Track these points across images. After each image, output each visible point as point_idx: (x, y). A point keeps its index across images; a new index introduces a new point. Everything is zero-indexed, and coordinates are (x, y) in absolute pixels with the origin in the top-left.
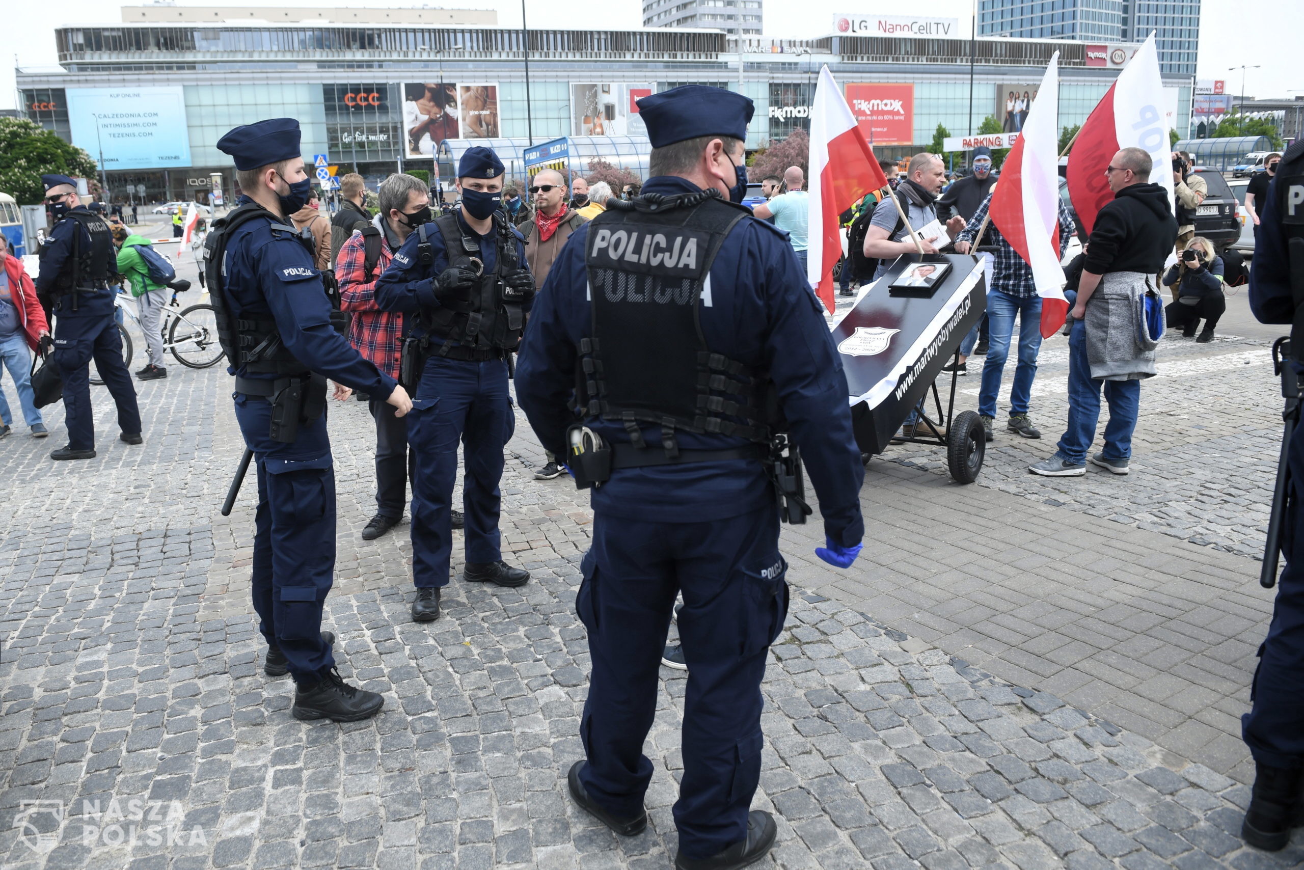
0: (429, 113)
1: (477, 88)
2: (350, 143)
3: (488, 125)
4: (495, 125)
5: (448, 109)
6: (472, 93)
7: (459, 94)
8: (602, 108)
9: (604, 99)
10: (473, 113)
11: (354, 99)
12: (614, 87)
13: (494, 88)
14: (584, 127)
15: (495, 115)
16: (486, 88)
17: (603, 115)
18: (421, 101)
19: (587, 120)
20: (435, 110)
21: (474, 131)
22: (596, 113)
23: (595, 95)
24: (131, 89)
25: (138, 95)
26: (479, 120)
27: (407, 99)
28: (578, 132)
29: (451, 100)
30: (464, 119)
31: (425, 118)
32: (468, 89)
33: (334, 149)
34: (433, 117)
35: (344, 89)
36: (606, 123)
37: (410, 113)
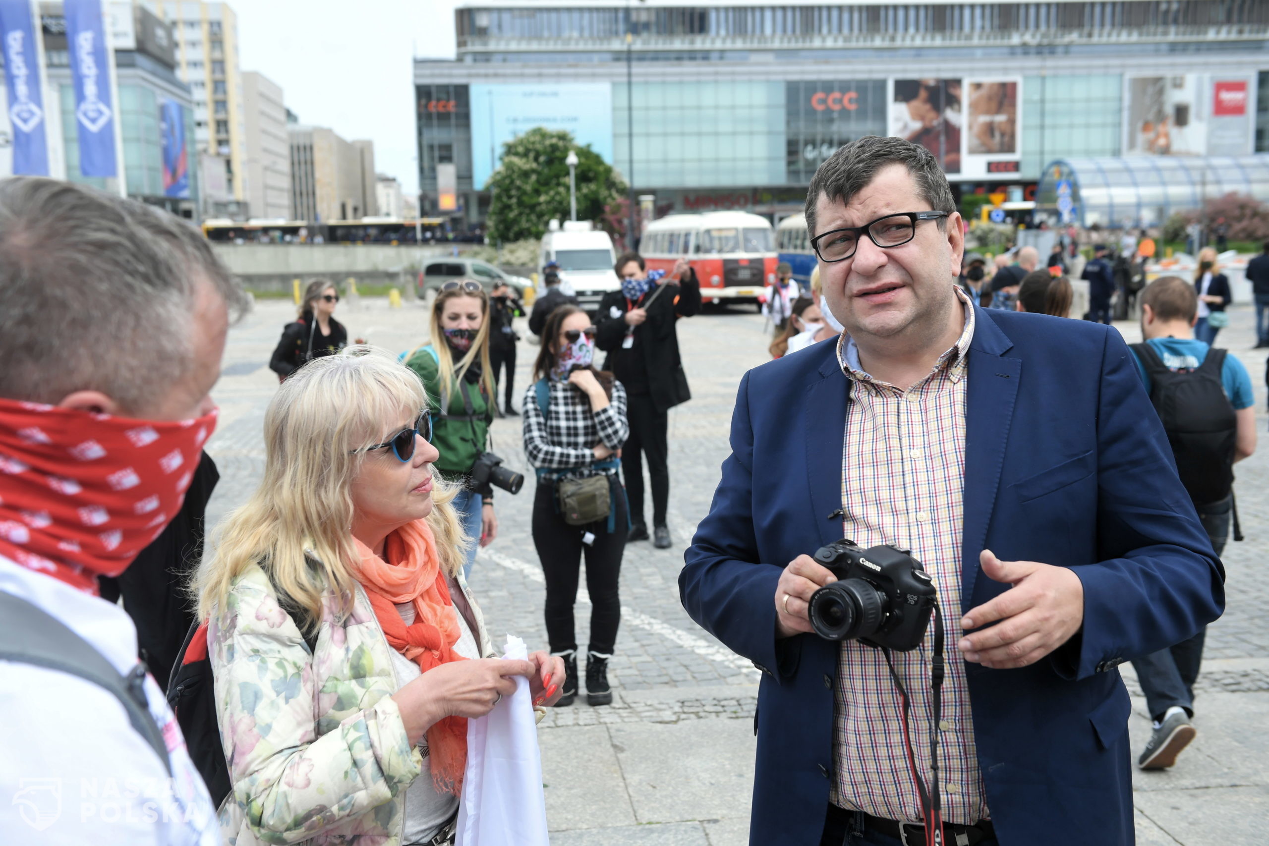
0: (922, 118)
1: (992, 85)
2: (814, 161)
3: (1003, 135)
4: (1013, 136)
5: (950, 115)
6: (983, 92)
7: (965, 94)
8: (1169, 110)
9: (1175, 97)
10: (984, 119)
11: (824, 101)
12: (1191, 79)
13: (1014, 86)
14: (1142, 138)
15: (1012, 122)
16: (1003, 86)
17: (1171, 120)
18: (916, 103)
19: (1146, 127)
20: (932, 114)
21: (983, 144)
22: (1161, 117)
23: (1161, 92)
24: (549, 87)
25: (555, 94)
26: (990, 129)
27: (897, 99)
28: (1132, 145)
29: (953, 101)
30: (970, 127)
31: (917, 126)
32: (978, 86)
33: (793, 168)
34: (928, 124)
35: (811, 87)
36: (1174, 131)
37: (897, 119)
